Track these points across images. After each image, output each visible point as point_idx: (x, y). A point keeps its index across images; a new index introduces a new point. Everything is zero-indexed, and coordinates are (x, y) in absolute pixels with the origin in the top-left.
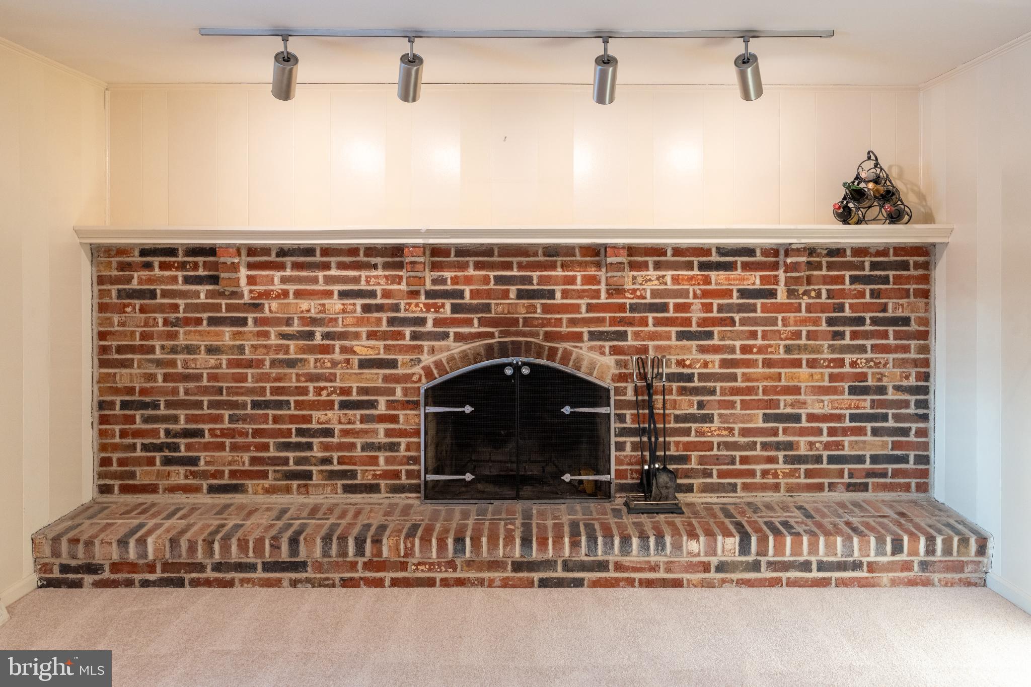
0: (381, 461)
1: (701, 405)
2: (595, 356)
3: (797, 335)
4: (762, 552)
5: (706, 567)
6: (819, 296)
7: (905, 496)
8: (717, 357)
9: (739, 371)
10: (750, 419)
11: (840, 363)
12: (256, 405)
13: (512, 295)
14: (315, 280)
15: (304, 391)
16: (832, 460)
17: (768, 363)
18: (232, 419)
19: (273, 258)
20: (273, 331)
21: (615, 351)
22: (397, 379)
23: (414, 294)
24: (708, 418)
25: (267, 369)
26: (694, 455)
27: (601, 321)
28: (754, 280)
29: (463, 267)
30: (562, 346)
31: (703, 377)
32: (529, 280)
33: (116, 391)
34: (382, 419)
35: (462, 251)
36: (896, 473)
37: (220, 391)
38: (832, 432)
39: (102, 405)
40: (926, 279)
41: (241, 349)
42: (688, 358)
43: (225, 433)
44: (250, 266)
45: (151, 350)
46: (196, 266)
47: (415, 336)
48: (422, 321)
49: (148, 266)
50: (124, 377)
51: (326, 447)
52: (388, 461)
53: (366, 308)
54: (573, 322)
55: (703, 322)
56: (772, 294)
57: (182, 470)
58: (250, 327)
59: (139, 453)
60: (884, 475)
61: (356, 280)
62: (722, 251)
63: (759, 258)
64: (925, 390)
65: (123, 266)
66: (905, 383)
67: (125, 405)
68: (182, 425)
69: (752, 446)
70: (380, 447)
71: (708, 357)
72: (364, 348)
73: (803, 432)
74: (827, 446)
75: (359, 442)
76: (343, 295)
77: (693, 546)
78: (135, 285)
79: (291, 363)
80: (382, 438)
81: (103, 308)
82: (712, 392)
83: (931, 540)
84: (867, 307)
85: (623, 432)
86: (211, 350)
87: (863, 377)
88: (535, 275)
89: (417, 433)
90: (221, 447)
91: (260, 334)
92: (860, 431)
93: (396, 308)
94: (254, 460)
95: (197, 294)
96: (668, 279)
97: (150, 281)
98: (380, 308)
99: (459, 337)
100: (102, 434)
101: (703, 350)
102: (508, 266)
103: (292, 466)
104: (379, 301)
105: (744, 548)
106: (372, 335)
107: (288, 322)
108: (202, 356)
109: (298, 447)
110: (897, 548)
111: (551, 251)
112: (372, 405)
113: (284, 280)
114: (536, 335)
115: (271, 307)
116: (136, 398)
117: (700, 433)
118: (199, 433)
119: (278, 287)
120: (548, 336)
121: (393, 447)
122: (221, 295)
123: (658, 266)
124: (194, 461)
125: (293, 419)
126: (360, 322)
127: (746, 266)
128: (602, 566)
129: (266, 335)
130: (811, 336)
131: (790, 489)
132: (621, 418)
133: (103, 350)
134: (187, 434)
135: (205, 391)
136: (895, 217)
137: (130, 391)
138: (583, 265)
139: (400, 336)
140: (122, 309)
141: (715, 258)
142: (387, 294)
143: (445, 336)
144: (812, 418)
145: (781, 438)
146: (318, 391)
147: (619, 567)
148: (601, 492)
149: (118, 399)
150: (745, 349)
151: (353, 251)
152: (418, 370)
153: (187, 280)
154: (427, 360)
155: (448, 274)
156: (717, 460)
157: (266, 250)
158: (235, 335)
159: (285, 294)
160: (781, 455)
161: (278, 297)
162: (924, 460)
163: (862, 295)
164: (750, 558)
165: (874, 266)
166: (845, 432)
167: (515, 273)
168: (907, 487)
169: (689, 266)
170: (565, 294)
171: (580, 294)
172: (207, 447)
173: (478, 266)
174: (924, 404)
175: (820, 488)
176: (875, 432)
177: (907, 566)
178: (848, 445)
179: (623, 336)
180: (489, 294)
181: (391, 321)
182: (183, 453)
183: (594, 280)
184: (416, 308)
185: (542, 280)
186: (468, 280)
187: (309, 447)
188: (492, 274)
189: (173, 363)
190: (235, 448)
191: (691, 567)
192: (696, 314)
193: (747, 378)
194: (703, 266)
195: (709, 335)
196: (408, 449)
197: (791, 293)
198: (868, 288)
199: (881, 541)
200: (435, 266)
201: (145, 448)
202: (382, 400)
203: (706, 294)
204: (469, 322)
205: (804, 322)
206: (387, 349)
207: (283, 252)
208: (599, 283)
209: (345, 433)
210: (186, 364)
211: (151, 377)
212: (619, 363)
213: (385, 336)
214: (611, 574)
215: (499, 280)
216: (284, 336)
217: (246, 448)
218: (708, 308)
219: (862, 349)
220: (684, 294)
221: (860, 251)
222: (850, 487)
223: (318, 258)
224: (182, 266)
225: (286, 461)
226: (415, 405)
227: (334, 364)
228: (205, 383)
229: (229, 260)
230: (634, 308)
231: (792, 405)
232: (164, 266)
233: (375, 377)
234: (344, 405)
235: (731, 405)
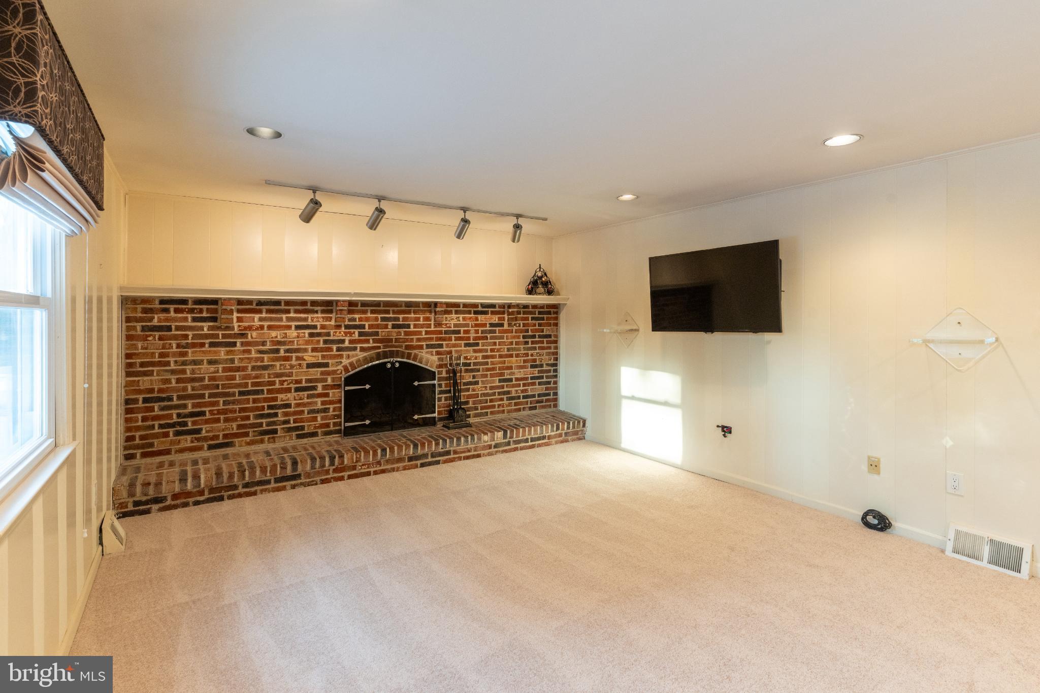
0: (319, 419)
1: (474, 377)
2: (429, 356)
3: (511, 343)
4: (511, 437)
5: (490, 447)
6: (520, 326)
7: (549, 410)
8: (480, 355)
9: (489, 360)
10: (494, 382)
11: (527, 355)
12: (241, 393)
13: (390, 327)
14: (281, 319)
15: (273, 383)
16: (524, 397)
17: (501, 356)
18: (225, 403)
19: (254, 306)
20: (253, 349)
21: (438, 353)
22: (328, 373)
23: (339, 327)
24: (477, 383)
25: (249, 371)
26: (471, 400)
27: (431, 339)
28: (495, 319)
29: (365, 312)
30: (414, 352)
31: (475, 364)
32: (397, 319)
33: (140, 392)
34: (319, 395)
35: (365, 304)
36: (547, 400)
37: (217, 387)
38: (524, 385)
39: (127, 402)
40: (557, 318)
41: (232, 361)
42: (469, 355)
43: (220, 412)
44: (239, 311)
45: (168, 364)
46: (201, 311)
47: (338, 349)
48: (343, 341)
49: (167, 311)
50: (145, 382)
51: (286, 414)
52: (322, 418)
53: (311, 335)
54: (419, 340)
55: (475, 339)
56: (502, 325)
57: (189, 438)
58: (238, 347)
59: (157, 430)
60: (542, 402)
61: (306, 319)
62: (483, 306)
63: (497, 309)
64: (556, 365)
65: (145, 311)
66: (550, 362)
67: (146, 400)
68: (190, 409)
69: (494, 394)
70: (318, 411)
71: (477, 355)
72: (309, 357)
73: (514, 386)
74: (522, 391)
75: (306, 409)
76: (297, 327)
77: (486, 438)
78: (155, 322)
79: (265, 368)
80: (319, 406)
81: (129, 338)
82: (478, 370)
83: (569, 423)
84: (537, 330)
85: (441, 392)
86: (210, 362)
87: (535, 360)
88: (401, 316)
89: (340, 401)
90: (218, 421)
91: (244, 352)
92: (534, 384)
93: (328, 334)
94: (239, 427)
95: (202, 328)
96: (461, 319)
97: (167, 320)
98: (319, 335)
99: (362, 349)
100: (127, 420)
101: (475, 351)
102: (388, 312)
103: (265, 427)
104: (318, 331)
105: (505, 436)
106: (314, 350)
107: (264, 343)
108: (205, 365)
109: (269, 416)
110: (558, 429)
111: (409, 304)
112: (314, 388)
113: (261, 319)
114: (401, 347)
115: (253, 335)
116: (155, 395)
117: (474, 390)
118: (203, 414)
119: (257, 323)
120: (407, 347)
121: (326, 410)
122: (219, 328)
123: (457, 312)
124: (198, 431)
125: (265, 400)
126: (307, 343)
127: (493, 313)
128: (448, 453)
129: (249, 352)
130: (517, 343)
131: (509, 412)
132: (440, 386)
133: (129, 365)
134: (192, 415)
135: (207, 387)
136: (550, 292)
137: (151, 391)
138: (423, 312)
139: (331, 349)
140: (145, 339)
141: (480, 309)
142: (323, 327)
143: (355, 349)
144: (517, 379)
145: (506, 389)
146: (282, 383)
147: (455, 452)
148: (432, 422)
149: (141, 397)
150: (492, 350)
151: (304, 303)
152: (340, 367)
153: (194, 320)
154: (345, 362)
155: (357, 316)
156: (481, 402)
157: (250, 302)
158: (228, 353)
159: (262, 327)
160: (505, 397)
161: (257, 329)
162: (556, 394)
163: (535, 325)
164: (507, 440)
165: (540, 313)
166: (529, 385)
167: (391, 315)
168: (550, 406)
169: (470, 313)
170: (415, 326)
171: (422, 326)
172: (207, 422)
173: (372, 312)
174: (556, 371)
175: (519, 410)
176: (540, 384)
177: (560, 435)
178: (530, 390)
179: (441, 346)
180: (378, 326)
181: (325, 342)
182: (190, 426)
183: (428, 319)
184: (340, 334)
185: (404, 319)
186: (367, 319)
187: (276, 415)
188: (379, 316)
189: (184, 372)
190: (227, 420)
191: (484, 448)
192: (472, 335)
193: (493, 363)
194: (476, 313)
195: (477, 344)
196: (334, 411)
197: (509, 325)
198: (537, 322)
199: (552, 426)
200: (350, 312)
201: (161, 426)
202: (320, 385)
203: (476, 325)
204: (367, 341)
205: (514, 337)
206: (323, 357)
207: (260, 303)
208: (430, 321)
209: (298, 405)
210: (193, 372)
211: (168, 381)
212: (439, 359)
213: (322, 350)
214: (452, 456)
215: (383, 319)
216: (261, 352)
217: (235, 419)
218: (477, 332)
219: (535, 348)
220: (467, 325)
221: (535, 306)
222: (531, 408)
223: (283, 307)
224: (191, 311)
225: (261, 425)
226: (339, 386)
227: (292, 367)
228: (206, 382)
229: (229, 308)
230: (446, 332)
231: (510, 375)
232: (177, 311)
233: (316, 373)
234: (297, 390)
235: (486, 376)
